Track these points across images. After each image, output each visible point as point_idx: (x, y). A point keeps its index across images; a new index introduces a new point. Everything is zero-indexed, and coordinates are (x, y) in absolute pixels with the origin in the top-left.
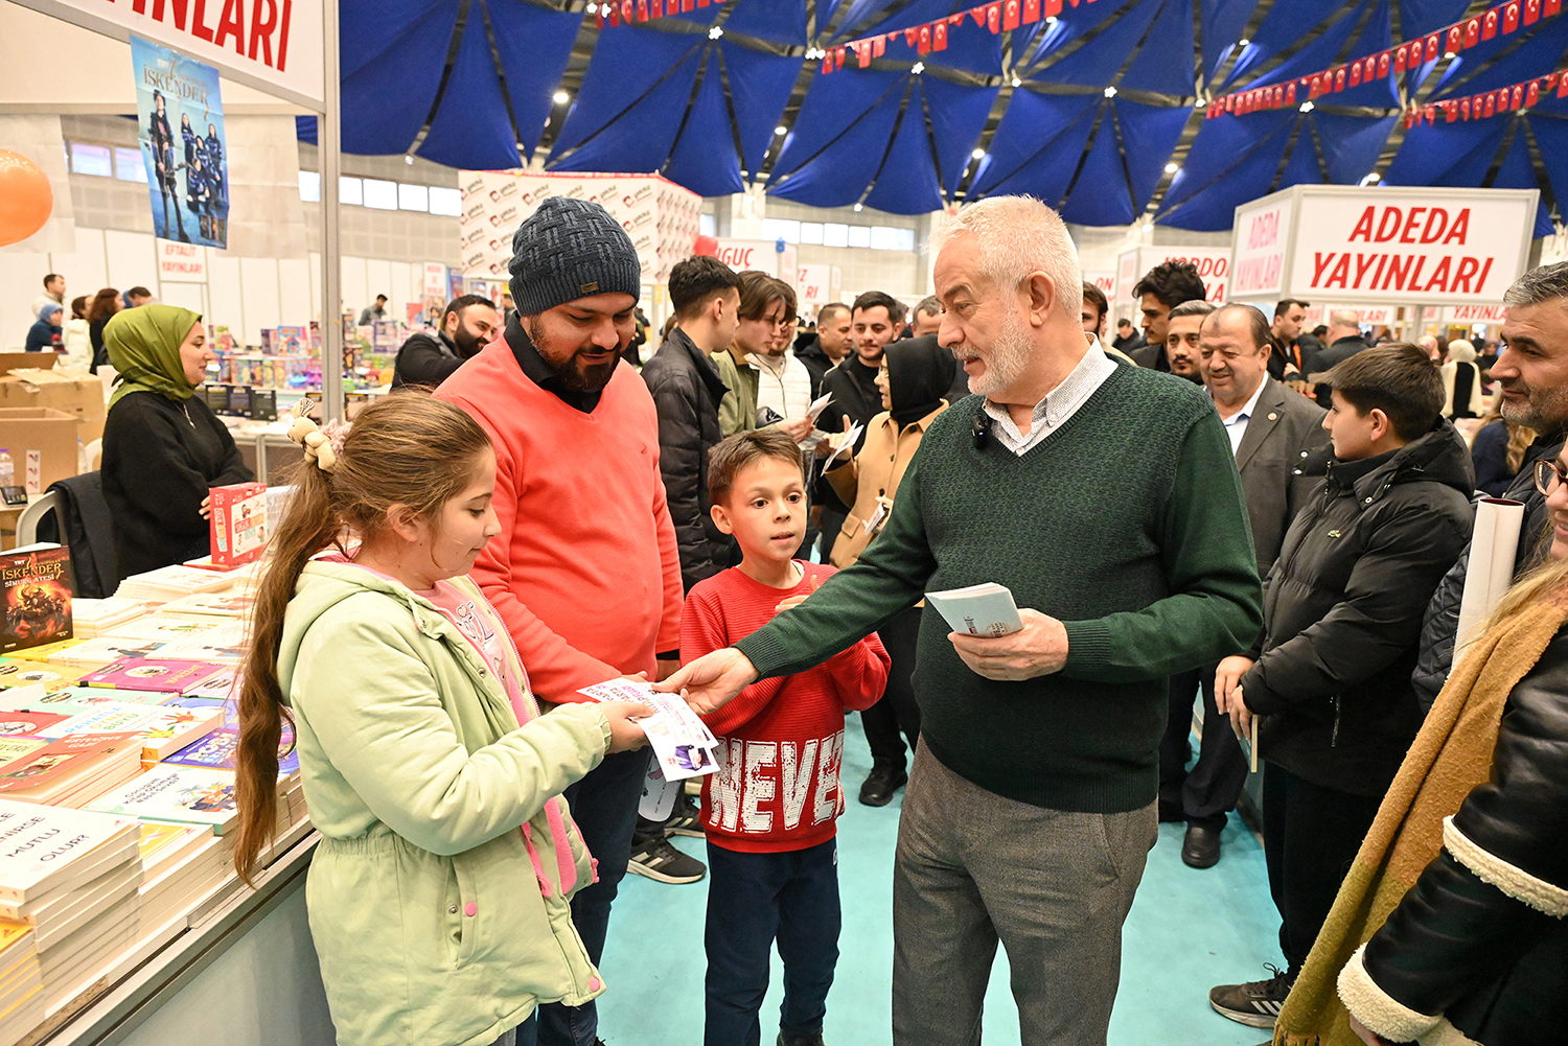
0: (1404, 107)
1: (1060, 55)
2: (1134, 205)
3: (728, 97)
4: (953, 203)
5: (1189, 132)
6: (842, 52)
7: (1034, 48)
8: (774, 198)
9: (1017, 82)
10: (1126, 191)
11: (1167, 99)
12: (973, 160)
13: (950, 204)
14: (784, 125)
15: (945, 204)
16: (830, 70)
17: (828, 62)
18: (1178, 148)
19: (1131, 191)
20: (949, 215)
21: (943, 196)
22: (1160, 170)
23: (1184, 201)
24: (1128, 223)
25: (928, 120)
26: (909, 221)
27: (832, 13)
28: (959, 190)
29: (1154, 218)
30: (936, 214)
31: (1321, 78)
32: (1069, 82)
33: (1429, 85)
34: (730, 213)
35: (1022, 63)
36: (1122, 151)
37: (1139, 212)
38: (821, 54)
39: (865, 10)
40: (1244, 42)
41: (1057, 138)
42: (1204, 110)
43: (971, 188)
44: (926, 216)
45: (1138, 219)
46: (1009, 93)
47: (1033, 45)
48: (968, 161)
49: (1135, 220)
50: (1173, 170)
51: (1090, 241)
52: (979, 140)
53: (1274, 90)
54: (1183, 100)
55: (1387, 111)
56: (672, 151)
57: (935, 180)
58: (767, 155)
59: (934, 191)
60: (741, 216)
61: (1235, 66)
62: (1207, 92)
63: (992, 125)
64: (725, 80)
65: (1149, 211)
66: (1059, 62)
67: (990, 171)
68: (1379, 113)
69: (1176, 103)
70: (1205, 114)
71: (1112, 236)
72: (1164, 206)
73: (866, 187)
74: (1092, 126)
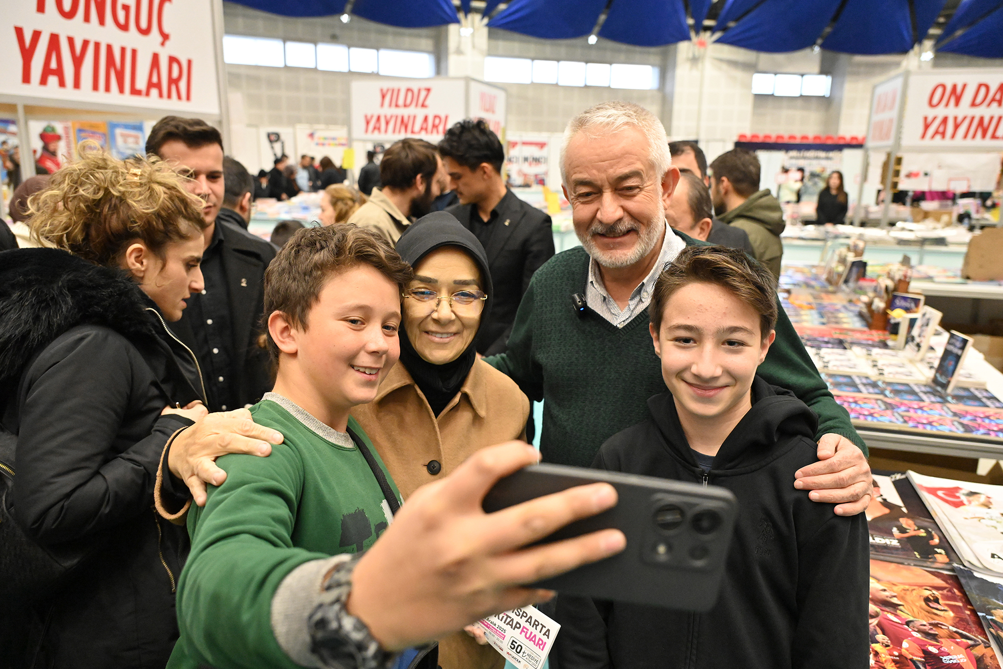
2: (915, 30)
4: (702, 33)
8: (501, 32)
10: (906, 13)
13: (697, 33)
15: (692, 34)
19: (912, 13)
20: (697, 47)
21: (690, 27)
23: (971, 24)
24: (905, 51)
28: (708, 18)
29: (935, 45)
30: (683, 46)
34: (447, 49)
37: (919, 37)
43: (723, 13)
44: (672, 47)
45: (916, 47)
49: (912, 47)
51: (856, 74)
57: (681, 6)
59: (679, 18)
60: (459, 52)
65: (930, 37)
71: (885, 67)
72: (949, 29)
73: (596, 17)
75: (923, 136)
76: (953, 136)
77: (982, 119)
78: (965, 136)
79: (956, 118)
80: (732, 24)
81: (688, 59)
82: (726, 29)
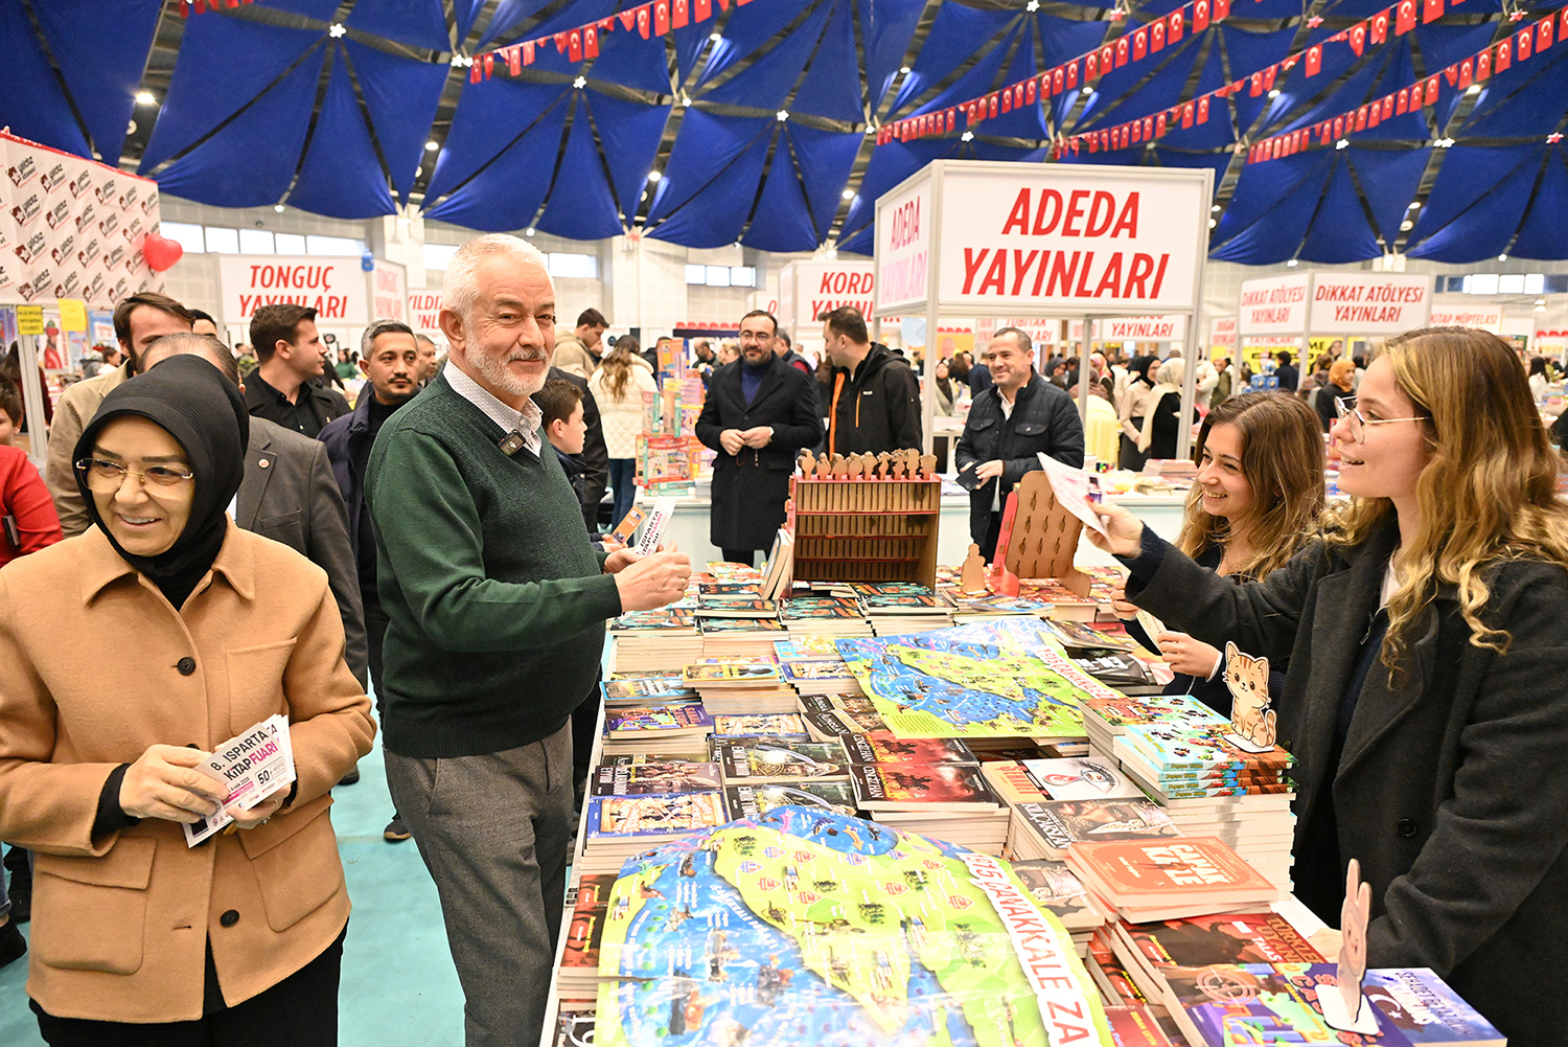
0: (1053, 139)
1: (728, 75)
2: (816, 231)
3: (361, 105)
4: (634, 228)
5: (862, 159)
6: (490, 59)
7: (700, 67)
8: (435, 222)
9: (687, 102)
10: (807, 217)
11: (839, 126)
12: (649, 183)
13: (630, 228)
14: (436, 140)
15: (625, 228)
16: (479, 79)
17: (476, 70)
18: (853, 175)
19: (812, 217)
20: (630, 241)
21: (623, 221)
22: (838, 198)
24: (812, 249)
25: (597, 139)
26: (590, 246)
27: (474, 18)
28: (638, 215)
29: (837, 244)
30: (617, 239)
31: (977, 104)
32: (740, 103)
33: (1071, 120)
34: (382, 238)
35: (691, 83)
36: (800, 176)
37: (821, 239)
38: (469, 62)
39: (512, 15)
40: (905, 70)
41: (734, 160)
42: (873, 138)
43: (651, 212)
44: (607, 240)
45: (821, 245)
46: (681, 113)
47: (699, 63)
48: (645, 184)
49: (818, 246)
50: (850, 196)
52: (654, 161)
53: (936, 117)
54: (854, 127)
55: (1038, 143)
56: (299, 166)
57: (611, 203)
58: (419, 173)
59: (611, 215)
60: (395, 241)
61: (897, 94)
62: (875, 118)
63: (667, 147)
64: (357, 87)
65: (831, 237)
66: (727, 83)
67: (669, 194)
68: (1031, 144)
69: (848, 129)
70: (875, 142)
72: (845, 232)
73: (536, 211)
74: (768, 151)
80: (661, 220)
81: (623, 253)
82: (656, 225)
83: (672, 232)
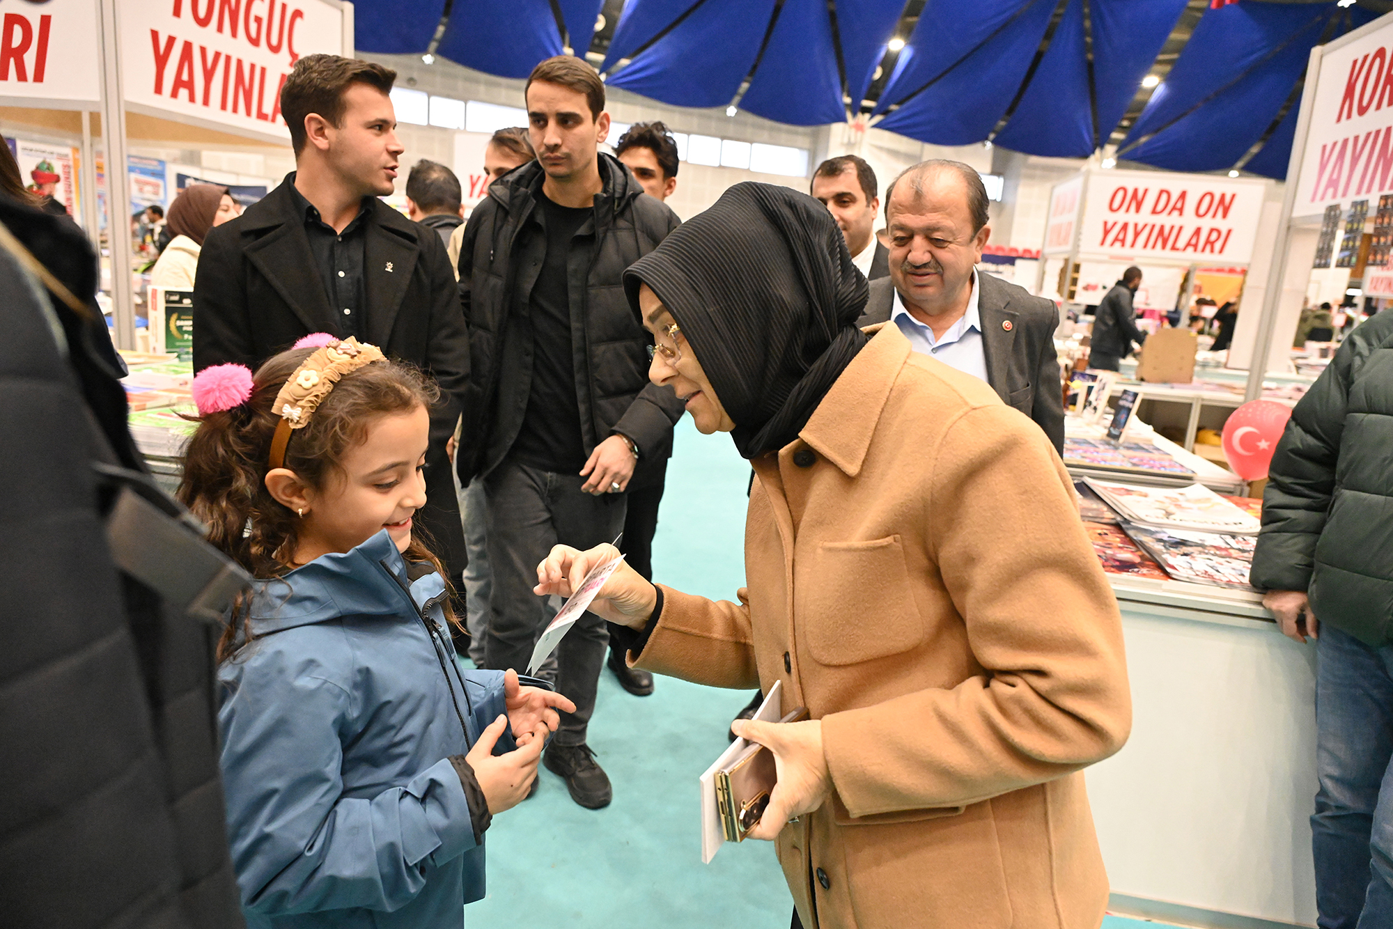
2: (1096, 131)
4: (860, 115)
5: (1178, 36)
10: (1087, 111)
12: (888, 54)
13: (854, 115)
15: (849, 115)
18: (1161, 57)
19: (1094, 113)
20: (853, 130)
21: (847, 105)
22: (1132, 83)
23: (1156, 131)
24: (1085, 155)
26: (800, 134)
28: (867, 98)
29: (1117, 151)
30: (837, 128)
36: (1090, 57)
37: (1101, 142)
41: (1005, 26)
43: (884, 93)
44: (824, 128)
45: (1098, 151)
48: (882, 54)
49: (1093, 152)
50: (1153, 84)
51: (1032, 177)
52: (898, 25)
57: (836, 79)
58: (600, 25)
59: (834, 95)
63: (916, 8)
65: (1112, 142)
67: (911, 70)
72: (1133, 135)
73: (738, 85)
74: (1050, 19)
75: (1102, 243)
76: (1133, 245)
77: (1162, 228)
78: (1145, 246)
79: (1136, 225)
80: (894, 107)
81: (842, 144)
82: (886, 112)
83: (908, 122)
